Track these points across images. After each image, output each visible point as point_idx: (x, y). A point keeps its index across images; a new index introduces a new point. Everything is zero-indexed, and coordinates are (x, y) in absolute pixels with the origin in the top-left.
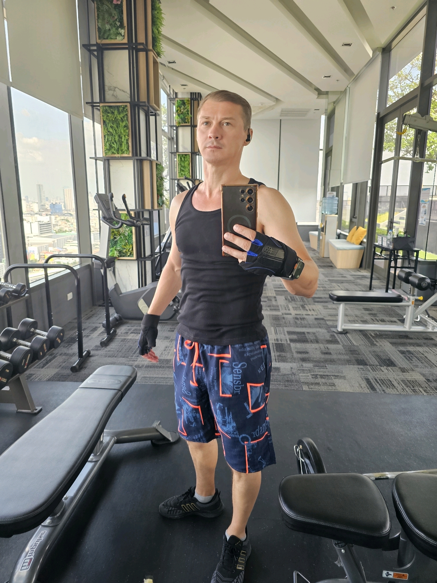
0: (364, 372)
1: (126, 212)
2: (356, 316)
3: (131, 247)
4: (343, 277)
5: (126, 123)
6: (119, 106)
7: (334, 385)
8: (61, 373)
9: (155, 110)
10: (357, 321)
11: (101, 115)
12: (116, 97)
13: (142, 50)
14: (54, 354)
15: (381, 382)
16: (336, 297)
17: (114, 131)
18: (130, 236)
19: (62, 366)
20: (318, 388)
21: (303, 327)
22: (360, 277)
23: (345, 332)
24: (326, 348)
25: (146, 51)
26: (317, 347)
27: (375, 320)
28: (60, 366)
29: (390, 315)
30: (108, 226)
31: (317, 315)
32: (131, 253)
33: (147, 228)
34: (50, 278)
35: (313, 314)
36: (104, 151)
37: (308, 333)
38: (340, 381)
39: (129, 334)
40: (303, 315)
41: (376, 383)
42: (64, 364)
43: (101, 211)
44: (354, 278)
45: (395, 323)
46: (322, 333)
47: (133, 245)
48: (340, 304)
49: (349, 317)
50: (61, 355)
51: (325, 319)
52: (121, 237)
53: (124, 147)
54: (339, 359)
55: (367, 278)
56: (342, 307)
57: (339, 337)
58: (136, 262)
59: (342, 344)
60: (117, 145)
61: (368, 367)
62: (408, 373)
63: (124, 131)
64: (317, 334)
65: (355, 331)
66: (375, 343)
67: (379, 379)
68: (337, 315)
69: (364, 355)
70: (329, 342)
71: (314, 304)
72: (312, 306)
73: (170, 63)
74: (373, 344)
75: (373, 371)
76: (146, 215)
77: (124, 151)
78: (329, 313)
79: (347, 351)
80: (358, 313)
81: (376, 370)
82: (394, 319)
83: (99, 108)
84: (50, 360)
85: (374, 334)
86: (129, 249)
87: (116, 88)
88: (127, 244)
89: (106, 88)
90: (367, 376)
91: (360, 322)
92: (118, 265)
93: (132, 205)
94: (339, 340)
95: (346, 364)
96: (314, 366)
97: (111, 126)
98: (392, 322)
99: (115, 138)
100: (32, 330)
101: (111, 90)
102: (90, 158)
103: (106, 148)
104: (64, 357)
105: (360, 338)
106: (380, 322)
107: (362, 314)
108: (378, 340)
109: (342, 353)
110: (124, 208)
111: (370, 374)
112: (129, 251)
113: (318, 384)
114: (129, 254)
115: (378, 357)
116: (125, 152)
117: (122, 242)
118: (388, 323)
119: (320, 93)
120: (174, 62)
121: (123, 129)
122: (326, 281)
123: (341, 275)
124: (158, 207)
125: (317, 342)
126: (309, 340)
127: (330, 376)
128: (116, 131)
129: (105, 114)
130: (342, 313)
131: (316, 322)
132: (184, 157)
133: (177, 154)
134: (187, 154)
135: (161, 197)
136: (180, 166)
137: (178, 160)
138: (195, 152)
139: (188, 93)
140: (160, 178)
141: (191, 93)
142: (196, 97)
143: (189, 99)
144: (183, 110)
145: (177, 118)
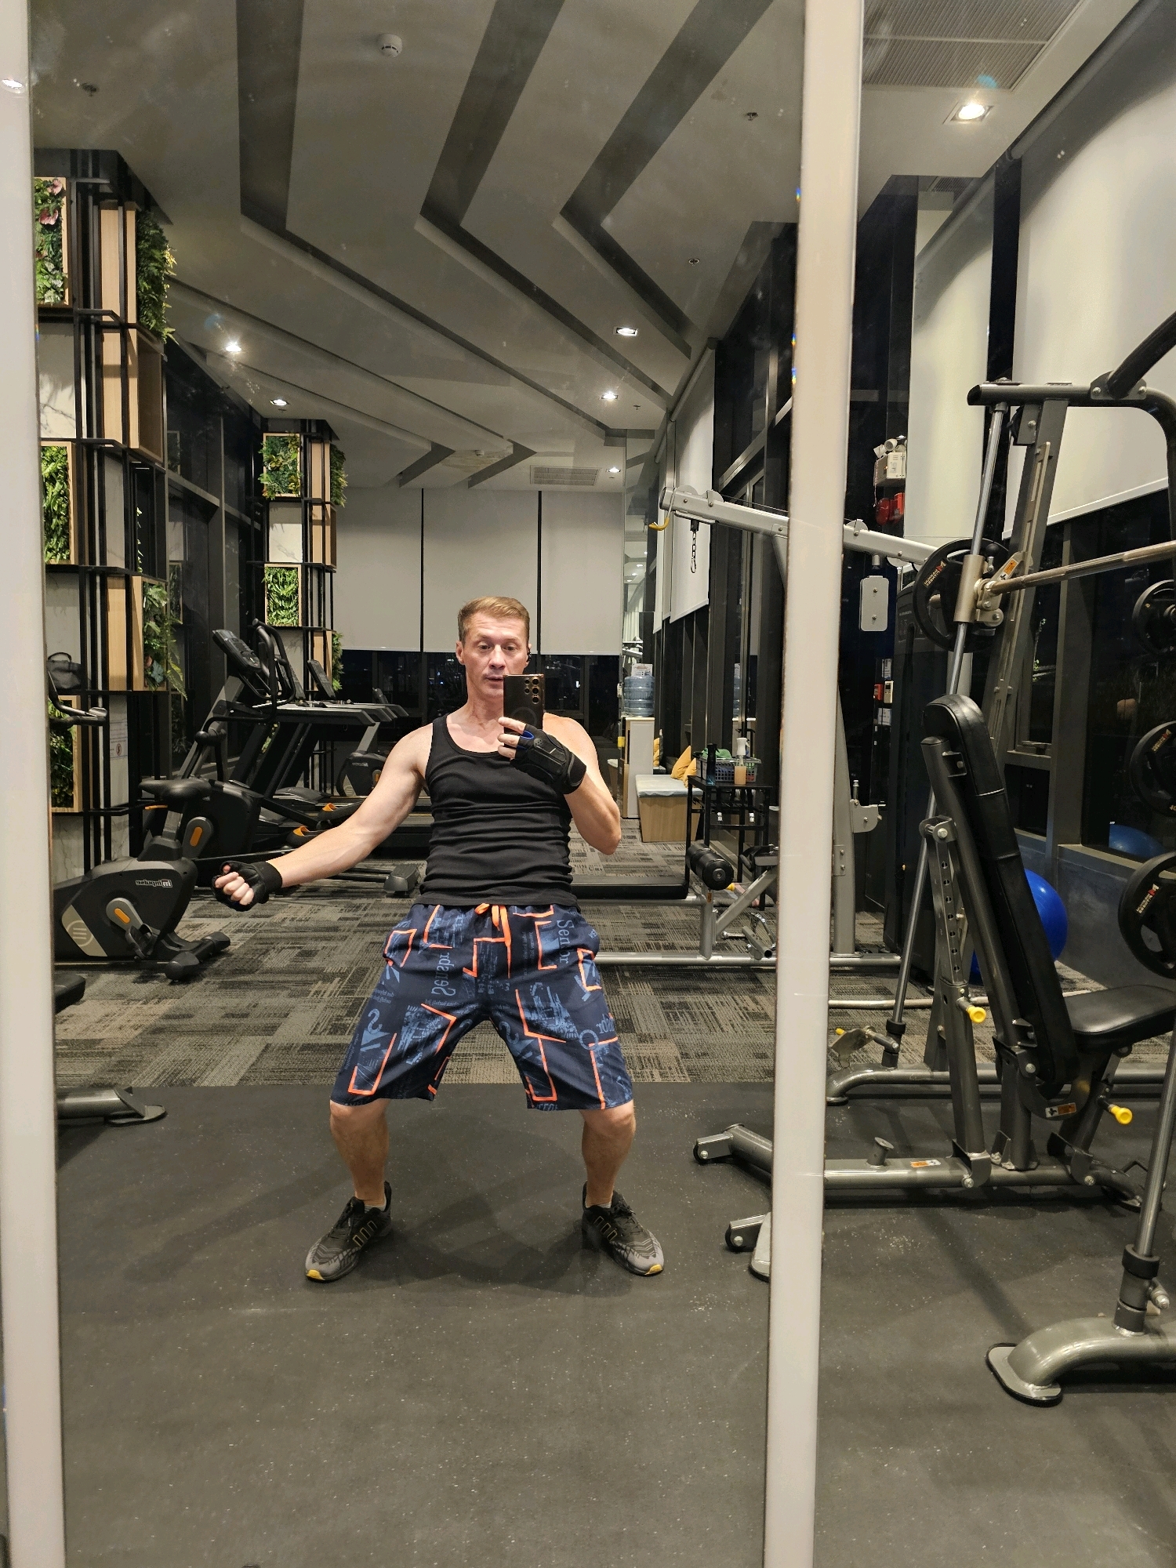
5: (63, 488)
6: (46, 447)
9: (147, 460)
12: (45, 427)
13: (110, 327)
25: (123, 327)
53: (57, 544)
58: (81, 820)
62: (649, 1044)
63: (58, 505)
66: (622, 989)
87: (44, 405)
108: (629, 983)
116: (59, 555)
119: (611, 435)
121: (55, 502)
124: (146, 686)
132: (284, 575)
133: (266, 565)
134: (293, 569)
135: (159, 661)
136: (273, 595)
137: (269, 583)
138: (315, 561)
139: (295, 420)
140: (158, 618)
141: (303, 421)
142: (318, 431)
143: (298, 435)
144: (281, 460)
145: (265, 479)
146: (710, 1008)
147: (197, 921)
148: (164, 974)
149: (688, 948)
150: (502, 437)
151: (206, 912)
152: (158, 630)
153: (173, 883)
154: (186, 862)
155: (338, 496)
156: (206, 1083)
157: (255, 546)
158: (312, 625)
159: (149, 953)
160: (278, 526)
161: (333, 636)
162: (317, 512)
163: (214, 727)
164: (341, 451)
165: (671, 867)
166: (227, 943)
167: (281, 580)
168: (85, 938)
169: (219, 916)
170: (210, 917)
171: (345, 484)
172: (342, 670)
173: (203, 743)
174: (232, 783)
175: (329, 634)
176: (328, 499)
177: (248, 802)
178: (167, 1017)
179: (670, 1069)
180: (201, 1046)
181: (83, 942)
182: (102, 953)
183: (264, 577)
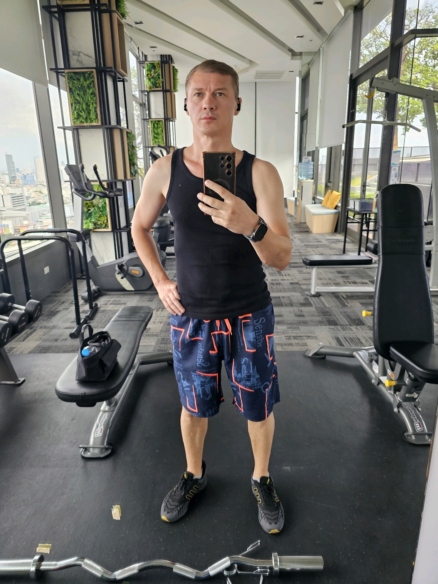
0: (335, 331)
1: (98, 183)
2: (329, 279)
3: (106, 218)
4: (318, 242)
5: (93, 91)
6: (85, 72)
7: (306, 345)
8: (42, 346)
9: (123, 75)
10: (330, 284)
11: (67, 82)
12: (81, 62)
13: (105, 11)
14: (34, 327)
15: (350, 341)
16: (308, 261)
17: (81, 99)
18: (104, 207)
19: (42, 339)
20: (291, 348)
21: (278, 292)
22: (335, 241)
23: (318, 295)
24: (300, 310)
25: (110, 12)
26: (291, 310)
27: (347, 282)
28: (41, 338)
29: (362, 277)
30: (81, 198)
31: (292, 280)
32: (106, 224)
33: (121, 199)
34: (24, 253)
35: (289, 279)
36: (72, 120)
37: (283, 297)
38: (312, 341)
39: (108, 305)
40: (278, 280)
41: (346, 341)
42: (44, 337)
43: (72, 184)
44: (328, 242)
45: (366, 285)
46: (297, 296)
47: (107, 216)
48: (313, 268)
49: (322, 280)
50: (41, 328)
51: (300, 283)
52: (95, 209)
53: (93, 116)
54: (312, 321)
55: (341, 242)
56: (314, 271)
57: (312, 300)
58: (112, 233)
59: (315, 306)
60: (85, 114)
61: (339, 327)
63: (92, 98)
64: (291, 298)
65: (328, 293)
66: (346, 304)
67: (349, 338)
68: (310, 279)
69: (335, 316)
70: (303, 305)
71: (290, 270)
72: (287, 271)
73: (136, 23)
74: (344, 305)
75: (343, 331)
76: (120, 186)
77: (92, 119)
78: (304, 277)
79: (319, 312)
80: (331, 276)
81: (346, 330)
82: (366, 281)
83: (64, 74)
84: (31, 334)
85: (346, 296)
86: (104, 221)
87: (80, 52)
88: (101, 216)
89: (70, 53)
90: (337, 335)
91: (333, 284)
92: (94, 237)
93: (104, 175)
94: (312, 303)
95: (318, 325)
96: (288, 328)
97: (77, 94)
98: (363, 283)
99: (82, 107)
100: (10, 304)
101: (75, 55)
102: (58, 128)
103: (74, 117)
104: (44, 330)
105: (333, 300)
106: (352, 283)
107: (335, 277)
108: (348, 301)
109: (315, 315)
110: (96, 178)
111: (340, 333)
112: (104, 223)
113: (291, 344)
114: (104, 226)
115: (348, 317)
116: (94, 121)
117: (97, 214)
118: (359, 284)
119: (294, 54)
120: (141, 23)
121: (90, 97)
122: (302, 246)
123: (316, 240)
124: (131, 177)
125: (291, 305)
126: (284, 304)
127: (303, 336)
128: (83, 98)
129: (71, 80)
130: (315, 277)
131: (291, 287)
133: (150, 120)
134: (161, 121)
135: (133, 166)
136: (154, 133)
137: (151, 127)
138: (168, 117)
139: (158, 55)
141: (161, 56)
142: (167, 60)
143: (160, 62)
144: (153, 73)
145: (147, 82)
150: (245, 58)
155: (176, 88)
158: (169, 145)
164: (176, 68)
167: (156, 126)
168: (125, 283)
176: (172, 90)
181: (125, 284)
182: (133, 289)
183: (149, 125)
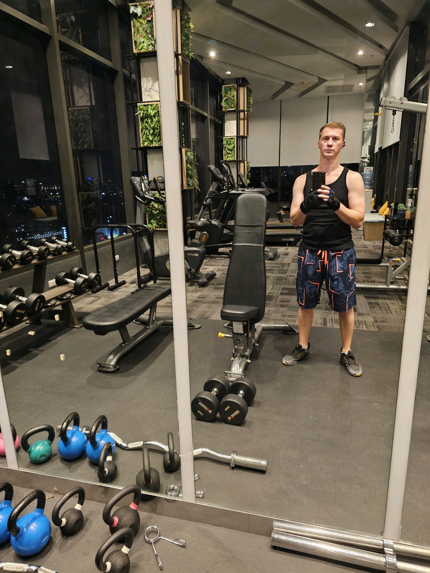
0: (326, 314)
5: (158, 119)
6: (152, 104)
12: (150, 97)
18: (164, 212)
25: (177, 55)
32: (165, 225)
36: (141, 142)
60: (151, 137)
62: (362, 316)
77: (157, 141)
87: (150, 89)
89: (143, 90)
90: (326, 317)
97: (146, 122)
99: (149, 132)
101: (147, 91)
103: (143, 140)
119: (359, 68)
121: (156, 124)
124: (187, 187)
128: (150, 125)
129: (141, 111)
132: (230, 141)
133: (224, 138)
134: (233, 138)
135: (191, 179)
136: (226, 149)
137: (225, 144)
138: (241, 135)
139: (234, 79)
140: (190, 163)
141: (237, 79)
142: (242, 82)
143: (235, 85)
144: (229, 95)
145: (223, 104)
146: (387, 305)
147: (205, 267)
148: (197, 284)
149: (380, 282)
150: (314, 75)
151: (208, 264)
152: (190, 167)
153: (198, 254)
154: (202, 248)
155: (249, 108)
156: (212, 319)
157: (220, 130)
158: (240, 159)
159: (192, 277)
160: (228, 122)
161: (247, 163)
162: (242, 114)
163: (208, 200)
164: (251, 89)
165: (376, 250)
166: (215, 275)
167: (229, 143)
169: (212, 265)
170: (209, 265)
171: (252, 102)
172: (250, 176)
173: (205, 206)
174: (215, 220)
175: (246, 162)
176: (246, 109)
177: (220, 227)
178: (199, 297)
179: (370, 325)
180: (210, 307)
183: (223, 142)
